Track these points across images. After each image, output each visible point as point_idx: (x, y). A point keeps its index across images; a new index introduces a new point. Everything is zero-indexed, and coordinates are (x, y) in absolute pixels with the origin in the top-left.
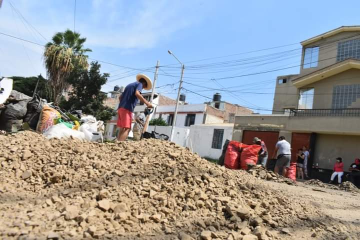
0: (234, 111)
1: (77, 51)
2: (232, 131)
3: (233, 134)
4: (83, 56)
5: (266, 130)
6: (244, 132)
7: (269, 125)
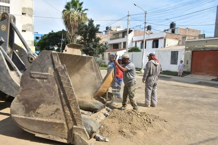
0: (186, 33)
1: (80, 11)
2: (184, 52)
3: (185, 54)
4: (84, 14)
5: (209, 50)
6: (193, 52)
7: (211, 46)
